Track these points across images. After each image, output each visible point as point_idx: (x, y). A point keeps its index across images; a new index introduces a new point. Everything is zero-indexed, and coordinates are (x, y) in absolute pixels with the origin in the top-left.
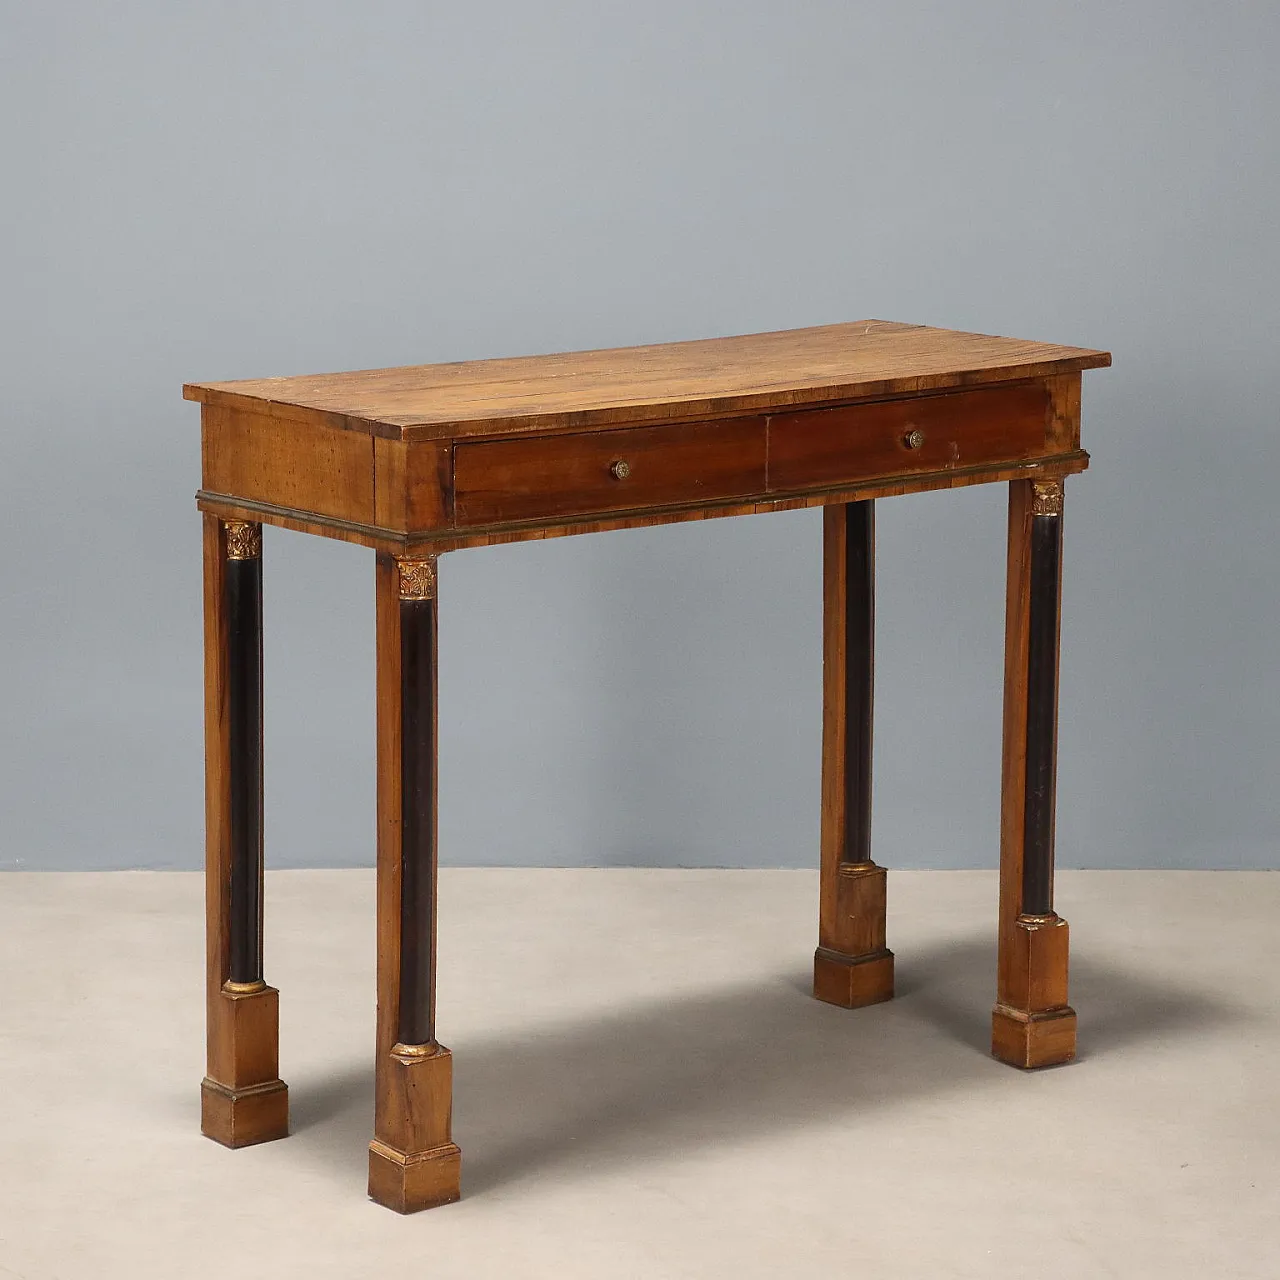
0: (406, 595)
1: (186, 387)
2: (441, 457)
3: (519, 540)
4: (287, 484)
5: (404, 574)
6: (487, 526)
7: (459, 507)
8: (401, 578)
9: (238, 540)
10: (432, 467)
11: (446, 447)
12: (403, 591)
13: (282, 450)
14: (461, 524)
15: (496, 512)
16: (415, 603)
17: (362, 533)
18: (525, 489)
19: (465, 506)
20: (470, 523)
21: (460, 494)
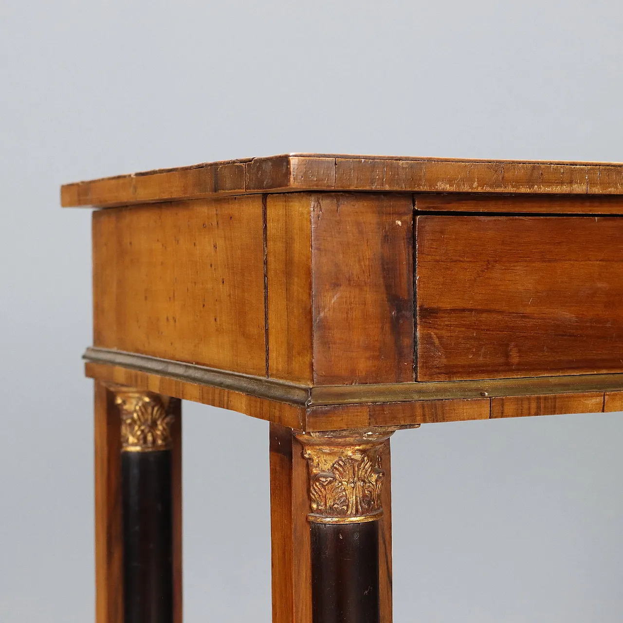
0: (319, 511)
1: (67, 189)
2: (389, 237)
3: (553, 411)
4: (167, 319)
5: (315, 471)
6: (487, 383)
7: (427, 339)
8: (311, 479)
9: (134, 421)
10: (368, 254)
11: (399, 215)
12: (314, 506)
13: (162, 263)
14: (432, 373)
15: (507, 356)
16: (338, 529)
17: (250, 393)
18: (566, 314)
19: (440, 338)
20: (450, 372)
21: (429, 313)
